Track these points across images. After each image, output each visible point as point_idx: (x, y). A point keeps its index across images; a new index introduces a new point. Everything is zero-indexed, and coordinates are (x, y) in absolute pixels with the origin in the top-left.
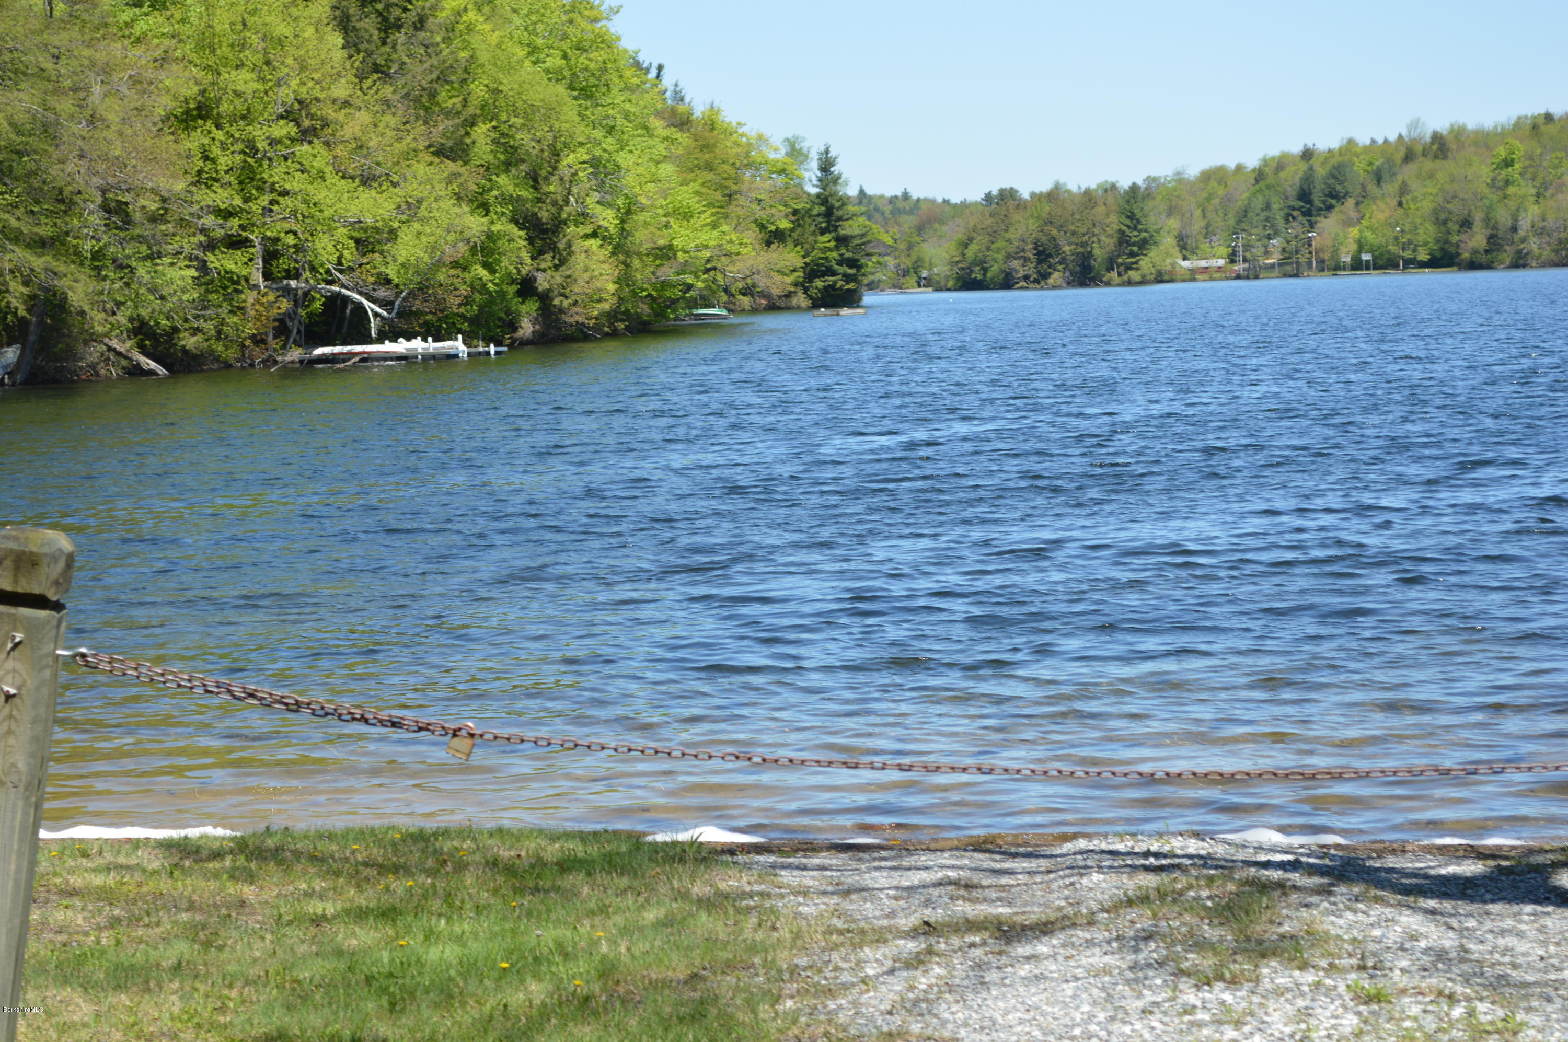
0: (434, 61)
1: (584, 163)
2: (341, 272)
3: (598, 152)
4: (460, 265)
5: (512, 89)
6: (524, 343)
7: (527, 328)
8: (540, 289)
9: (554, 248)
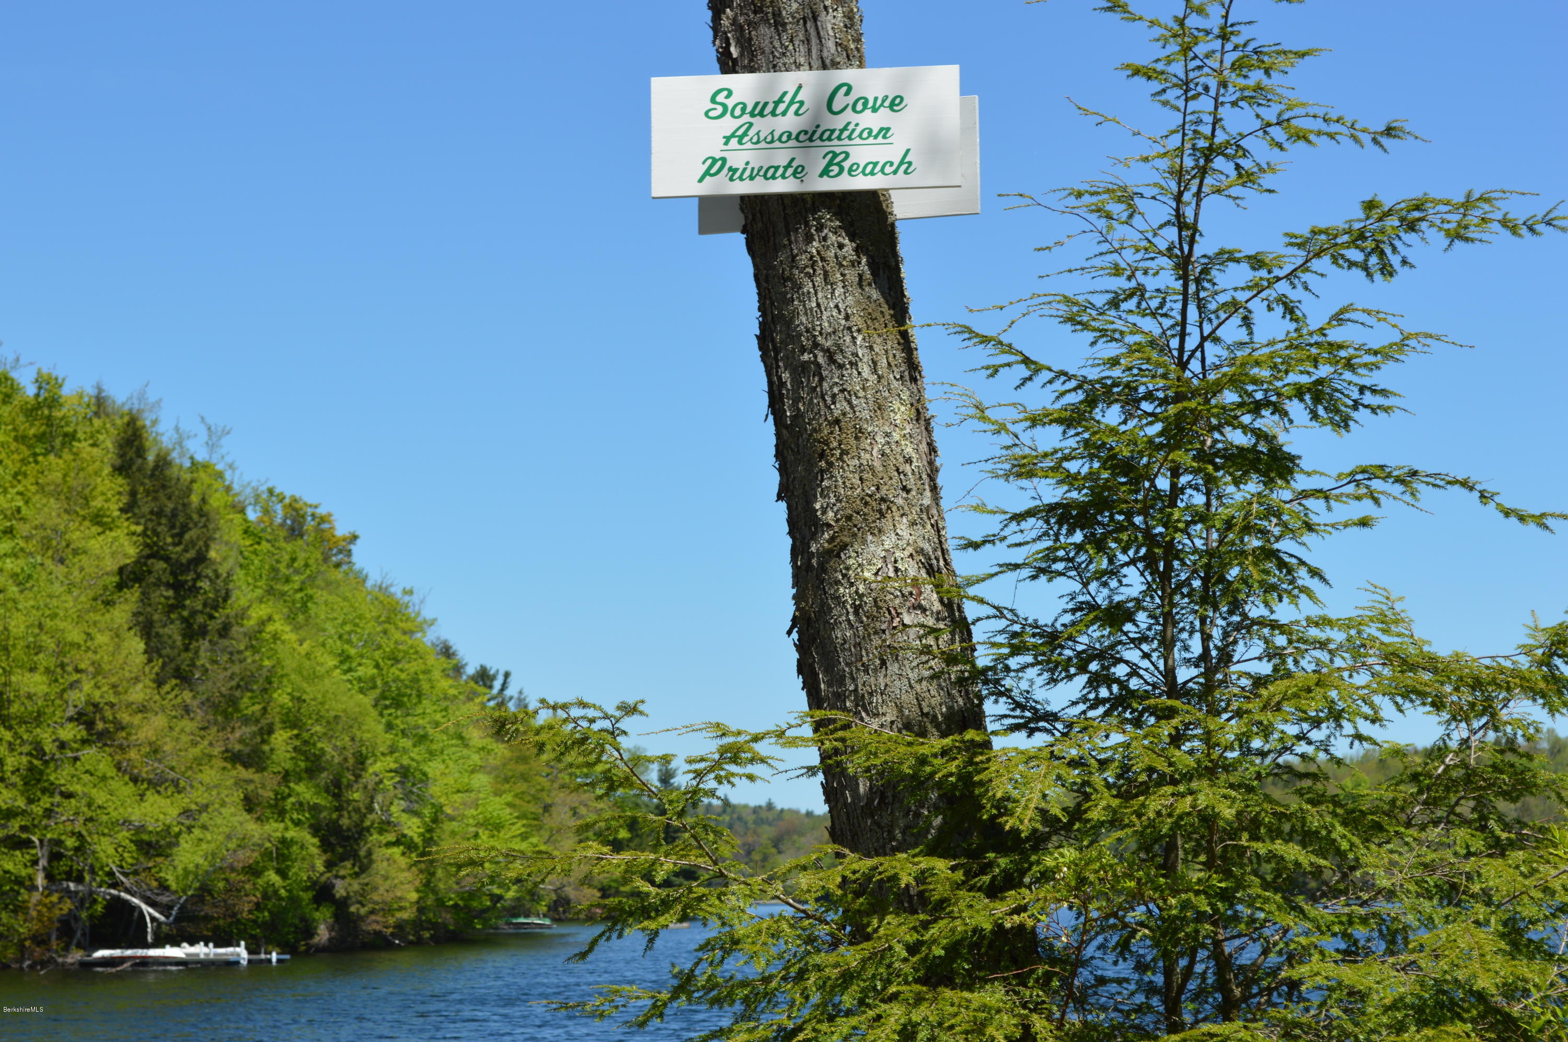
0: (236, 668)
1: (391, 771)
2: (126, 875)
3: (405, 761)
4: (254, 871)
5: (314, 699)
6: (320, 949)
7: (323, 934)
8: (338, 896)
9: (355, 856)
